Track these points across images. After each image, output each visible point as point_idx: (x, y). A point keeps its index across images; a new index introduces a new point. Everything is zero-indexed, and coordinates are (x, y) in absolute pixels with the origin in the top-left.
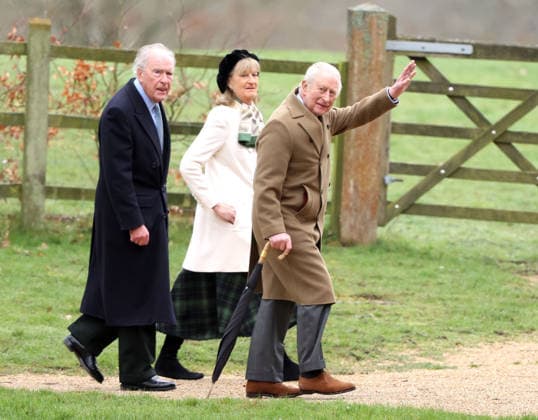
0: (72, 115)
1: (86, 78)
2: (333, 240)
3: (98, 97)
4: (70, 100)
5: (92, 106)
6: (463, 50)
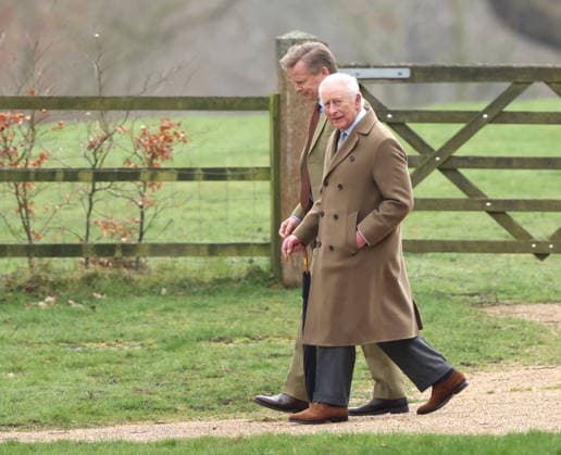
1: (3, 129)
2: (276, 283)
3: (15, 149)
5: (10, 158)
6: (400, 74)
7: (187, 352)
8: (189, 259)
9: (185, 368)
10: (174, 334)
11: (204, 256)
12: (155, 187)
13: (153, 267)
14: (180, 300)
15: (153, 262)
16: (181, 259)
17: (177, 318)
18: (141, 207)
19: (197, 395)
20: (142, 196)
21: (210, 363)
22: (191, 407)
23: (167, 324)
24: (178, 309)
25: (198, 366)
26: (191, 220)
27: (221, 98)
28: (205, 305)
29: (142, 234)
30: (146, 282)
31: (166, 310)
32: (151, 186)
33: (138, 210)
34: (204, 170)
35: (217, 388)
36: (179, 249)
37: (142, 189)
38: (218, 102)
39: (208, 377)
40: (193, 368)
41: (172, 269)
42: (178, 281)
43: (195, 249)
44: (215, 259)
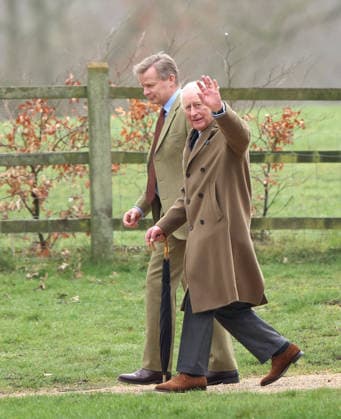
0: (132, 151)
1: (143, 116)
4: (128, 138)
7: (306, 314)
8: (307, 231)
9: (304, 328)
10: (294, 298)
11: (320, 228)
12: (278, 168)
13: (276, 239)
14: (300, 268)
15: (276, 235)
16: (301, 232)
17: (298, 284)
18: (266, 185)
19: (315, 351)
20: (267, 176)
21: (325, 323)
22: (309, 362)
23: (287, 289)
24: (296, 275)
25: (315, 326)
26: (310, 197)
27: (336, 90)
28: (322, 272)
29: (266, 210)
30: (270, 252)
31: (287, 276)
32: (274, 166)
33: (264, 189)
34: (320, 153)
35: (332, 346)
36: (299, 223)
37: (266, 170)
38: (333, 93)
39: (324, 336)
40: (311, 328)
41: (293, 240)
42: (298, 252)
43: (314, 223)
44: (330, 231)
